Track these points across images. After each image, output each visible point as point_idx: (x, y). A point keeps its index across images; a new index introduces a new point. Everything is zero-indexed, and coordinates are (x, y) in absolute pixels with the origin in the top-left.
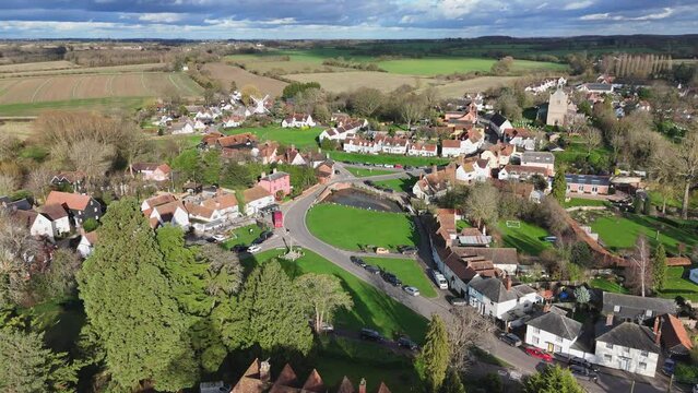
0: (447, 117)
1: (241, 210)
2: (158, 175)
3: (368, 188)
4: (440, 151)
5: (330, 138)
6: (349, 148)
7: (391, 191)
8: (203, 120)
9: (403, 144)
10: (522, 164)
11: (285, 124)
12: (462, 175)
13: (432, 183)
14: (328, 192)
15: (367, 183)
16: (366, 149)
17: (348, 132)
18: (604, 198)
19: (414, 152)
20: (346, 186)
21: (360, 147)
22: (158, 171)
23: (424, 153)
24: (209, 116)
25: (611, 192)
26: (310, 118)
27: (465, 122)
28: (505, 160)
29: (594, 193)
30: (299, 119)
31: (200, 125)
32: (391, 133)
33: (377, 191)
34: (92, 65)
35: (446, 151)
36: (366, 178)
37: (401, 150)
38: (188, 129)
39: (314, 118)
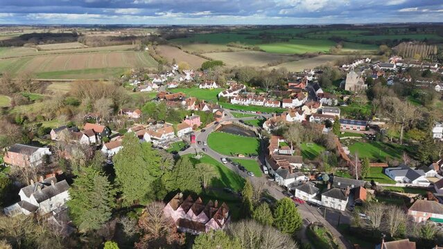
0: (290, 84)
1: (175, 134)
2: (135, 115)
3: (241, 124)
4: (281, 105)
5: (224, 96)
6: (234, 101)
7: (252, 126)
8: (157, 83)
9: (262, 100)
10: (323, 113)
11: (201, 87)
12: (289, 119)
13: (273, 122)
14: (219, 126)
15: (240, 121)
16: (242, 103)
17: (234, 92)
18: (362, 133)
19: (268, 105)
20: (230, 123)
21: (239, 102)
22: (134, 113)
23: (273, 105)
24: (160, 81)
25: (367, 129)
26: (215, 83)
27: (298, 88)
28: (315, 111)
29: (358, 130)
30: (209, 84)
31: (156, 86)
32: (257, 93)
33: (245, 126)
34: (94, 46)
35: (285, 105)
36: (240, 119)
37: (261, 103)
38: (149, 89)
39: (217, 83)
